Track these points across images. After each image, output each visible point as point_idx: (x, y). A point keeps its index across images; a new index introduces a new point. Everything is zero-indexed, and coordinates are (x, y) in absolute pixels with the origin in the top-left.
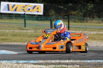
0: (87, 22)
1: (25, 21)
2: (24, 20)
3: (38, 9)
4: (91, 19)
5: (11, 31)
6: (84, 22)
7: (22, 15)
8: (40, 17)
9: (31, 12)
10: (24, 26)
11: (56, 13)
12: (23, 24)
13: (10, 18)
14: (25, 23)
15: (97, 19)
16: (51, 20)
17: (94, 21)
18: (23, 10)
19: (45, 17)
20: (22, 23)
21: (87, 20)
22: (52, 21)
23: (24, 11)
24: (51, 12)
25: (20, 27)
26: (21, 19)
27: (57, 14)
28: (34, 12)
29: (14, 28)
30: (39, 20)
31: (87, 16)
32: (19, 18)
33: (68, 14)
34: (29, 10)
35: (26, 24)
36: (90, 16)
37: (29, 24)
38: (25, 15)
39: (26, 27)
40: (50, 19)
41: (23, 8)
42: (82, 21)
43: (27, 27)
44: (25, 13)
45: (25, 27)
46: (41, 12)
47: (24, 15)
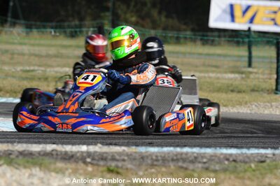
2: (246, 46)
12: (245, 57)
14: (250, 56)
16: (278, 42)
18: (273, 20)
23: (276, 24)
25: (236, 67)
35: (253, 59)
39: (253, 65)
40: (275, 41)
43: (255, 68)
45: (250, 65)
47: (247, 33)
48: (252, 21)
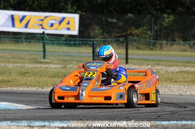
0: (161, 48)
1: (44, 47)
2: (42, 44)
3: (68, 23)
4: (169, 44)
5: (18, 65)
6: (156, 50)
7: (39, 35)
8: (72, 39)
9: (56, 29)
10: (42, 57)
11: (103, 32)
12: (41, 51)
13: (15, 41)
14: (44, 51)
15: (180, 44)
16: (93, 44)
17: (175, 47)
18: (41, 25)
19: (83, 39)
20: (39, 51)
21: (161, 45)
22: (95, 46)
23: (43, 28)
24: (93, 29)
25: (35, 59)
26: (37, 44)
27: (105, 34)
28: (61, 29)
29: (23, 61)
30: (71, 44)
31: (162, 37)
32: (32, 41)
33: (125, 33)
34: (52, 25)
35: (46, 53)
36: (168, 38)
37: (51, 52)
38: (44, 36)
39: (47, 57)
40: (91, 43)
41: (41, 22)
42: (151, 47)
43: (48, 59)
44: (44, 32)
45: (44, 57)
46: (75, 30)
48: (26, 26)
